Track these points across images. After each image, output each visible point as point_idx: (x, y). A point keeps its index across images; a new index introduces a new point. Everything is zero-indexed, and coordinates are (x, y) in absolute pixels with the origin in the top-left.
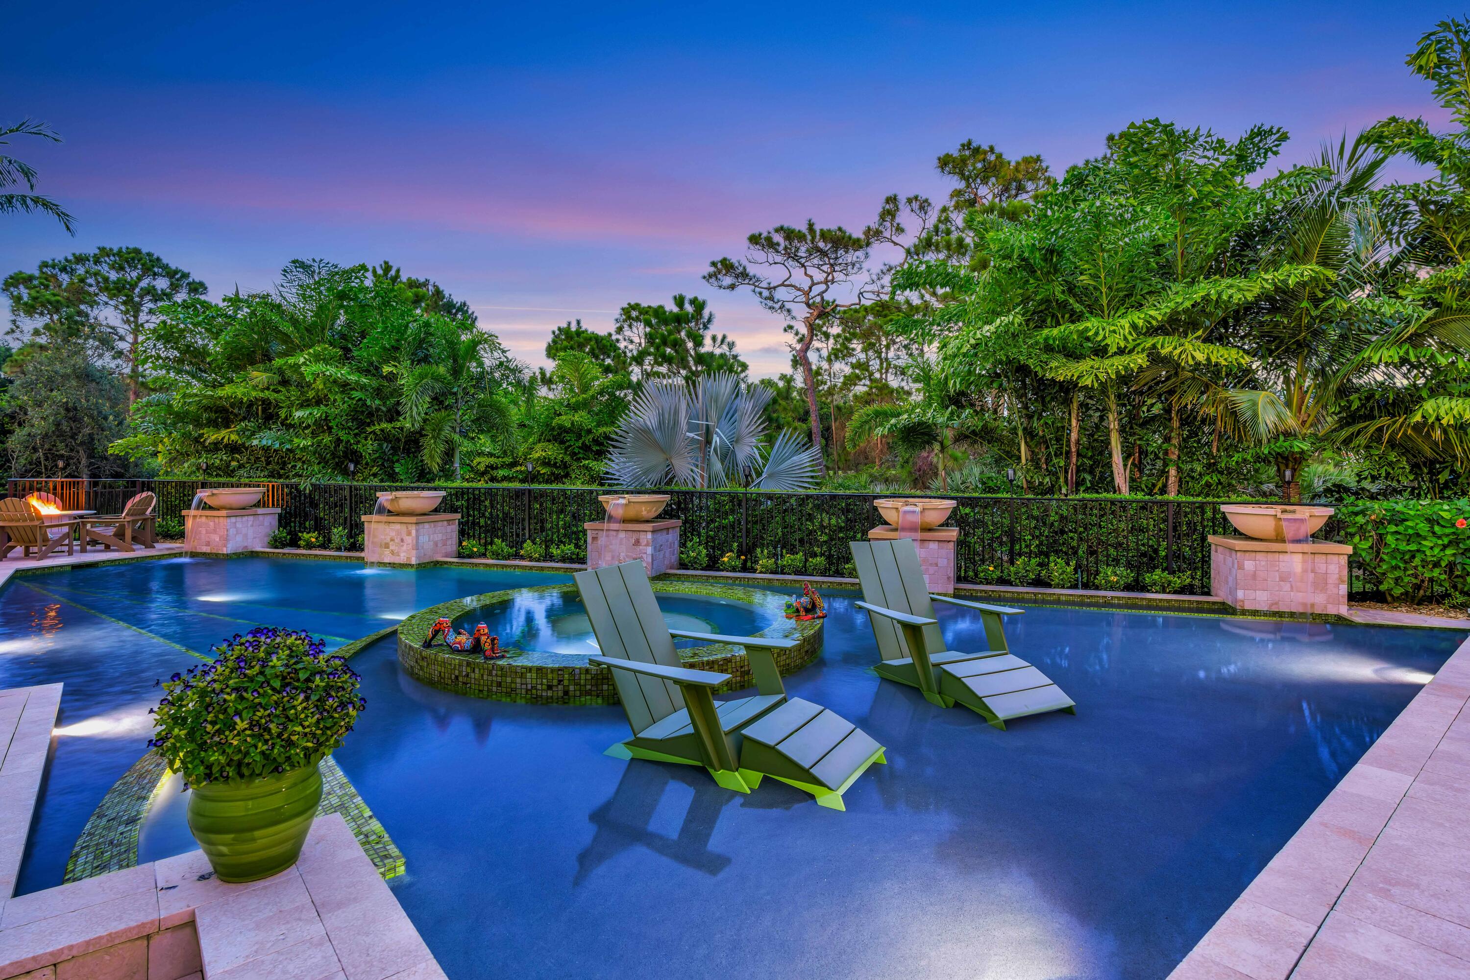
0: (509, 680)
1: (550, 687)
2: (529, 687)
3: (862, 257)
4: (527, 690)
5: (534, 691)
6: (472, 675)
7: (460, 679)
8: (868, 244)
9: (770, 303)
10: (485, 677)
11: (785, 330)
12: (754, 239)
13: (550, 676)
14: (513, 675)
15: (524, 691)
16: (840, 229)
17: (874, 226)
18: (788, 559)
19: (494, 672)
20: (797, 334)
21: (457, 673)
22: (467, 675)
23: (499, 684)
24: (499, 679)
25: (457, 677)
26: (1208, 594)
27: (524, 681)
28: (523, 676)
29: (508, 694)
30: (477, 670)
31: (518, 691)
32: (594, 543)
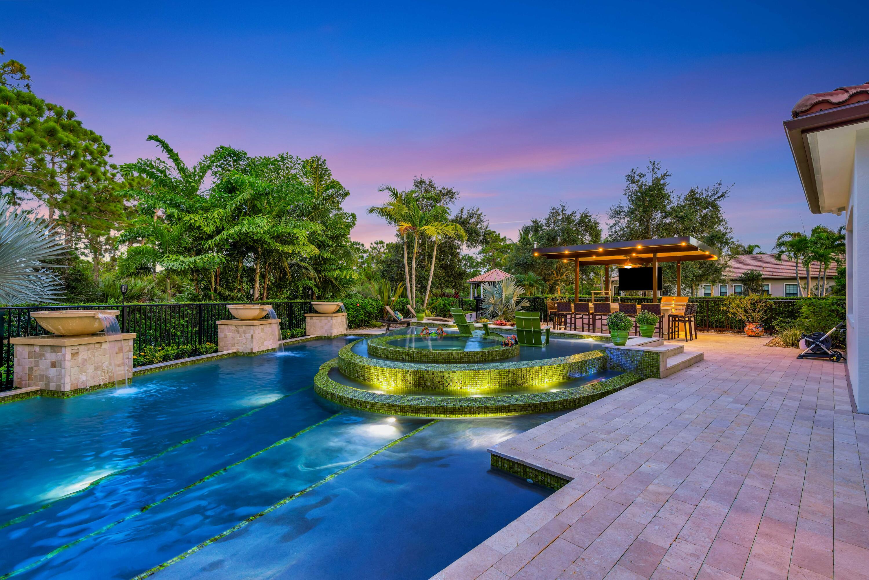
26: (305, 335)
32: (75, 358)
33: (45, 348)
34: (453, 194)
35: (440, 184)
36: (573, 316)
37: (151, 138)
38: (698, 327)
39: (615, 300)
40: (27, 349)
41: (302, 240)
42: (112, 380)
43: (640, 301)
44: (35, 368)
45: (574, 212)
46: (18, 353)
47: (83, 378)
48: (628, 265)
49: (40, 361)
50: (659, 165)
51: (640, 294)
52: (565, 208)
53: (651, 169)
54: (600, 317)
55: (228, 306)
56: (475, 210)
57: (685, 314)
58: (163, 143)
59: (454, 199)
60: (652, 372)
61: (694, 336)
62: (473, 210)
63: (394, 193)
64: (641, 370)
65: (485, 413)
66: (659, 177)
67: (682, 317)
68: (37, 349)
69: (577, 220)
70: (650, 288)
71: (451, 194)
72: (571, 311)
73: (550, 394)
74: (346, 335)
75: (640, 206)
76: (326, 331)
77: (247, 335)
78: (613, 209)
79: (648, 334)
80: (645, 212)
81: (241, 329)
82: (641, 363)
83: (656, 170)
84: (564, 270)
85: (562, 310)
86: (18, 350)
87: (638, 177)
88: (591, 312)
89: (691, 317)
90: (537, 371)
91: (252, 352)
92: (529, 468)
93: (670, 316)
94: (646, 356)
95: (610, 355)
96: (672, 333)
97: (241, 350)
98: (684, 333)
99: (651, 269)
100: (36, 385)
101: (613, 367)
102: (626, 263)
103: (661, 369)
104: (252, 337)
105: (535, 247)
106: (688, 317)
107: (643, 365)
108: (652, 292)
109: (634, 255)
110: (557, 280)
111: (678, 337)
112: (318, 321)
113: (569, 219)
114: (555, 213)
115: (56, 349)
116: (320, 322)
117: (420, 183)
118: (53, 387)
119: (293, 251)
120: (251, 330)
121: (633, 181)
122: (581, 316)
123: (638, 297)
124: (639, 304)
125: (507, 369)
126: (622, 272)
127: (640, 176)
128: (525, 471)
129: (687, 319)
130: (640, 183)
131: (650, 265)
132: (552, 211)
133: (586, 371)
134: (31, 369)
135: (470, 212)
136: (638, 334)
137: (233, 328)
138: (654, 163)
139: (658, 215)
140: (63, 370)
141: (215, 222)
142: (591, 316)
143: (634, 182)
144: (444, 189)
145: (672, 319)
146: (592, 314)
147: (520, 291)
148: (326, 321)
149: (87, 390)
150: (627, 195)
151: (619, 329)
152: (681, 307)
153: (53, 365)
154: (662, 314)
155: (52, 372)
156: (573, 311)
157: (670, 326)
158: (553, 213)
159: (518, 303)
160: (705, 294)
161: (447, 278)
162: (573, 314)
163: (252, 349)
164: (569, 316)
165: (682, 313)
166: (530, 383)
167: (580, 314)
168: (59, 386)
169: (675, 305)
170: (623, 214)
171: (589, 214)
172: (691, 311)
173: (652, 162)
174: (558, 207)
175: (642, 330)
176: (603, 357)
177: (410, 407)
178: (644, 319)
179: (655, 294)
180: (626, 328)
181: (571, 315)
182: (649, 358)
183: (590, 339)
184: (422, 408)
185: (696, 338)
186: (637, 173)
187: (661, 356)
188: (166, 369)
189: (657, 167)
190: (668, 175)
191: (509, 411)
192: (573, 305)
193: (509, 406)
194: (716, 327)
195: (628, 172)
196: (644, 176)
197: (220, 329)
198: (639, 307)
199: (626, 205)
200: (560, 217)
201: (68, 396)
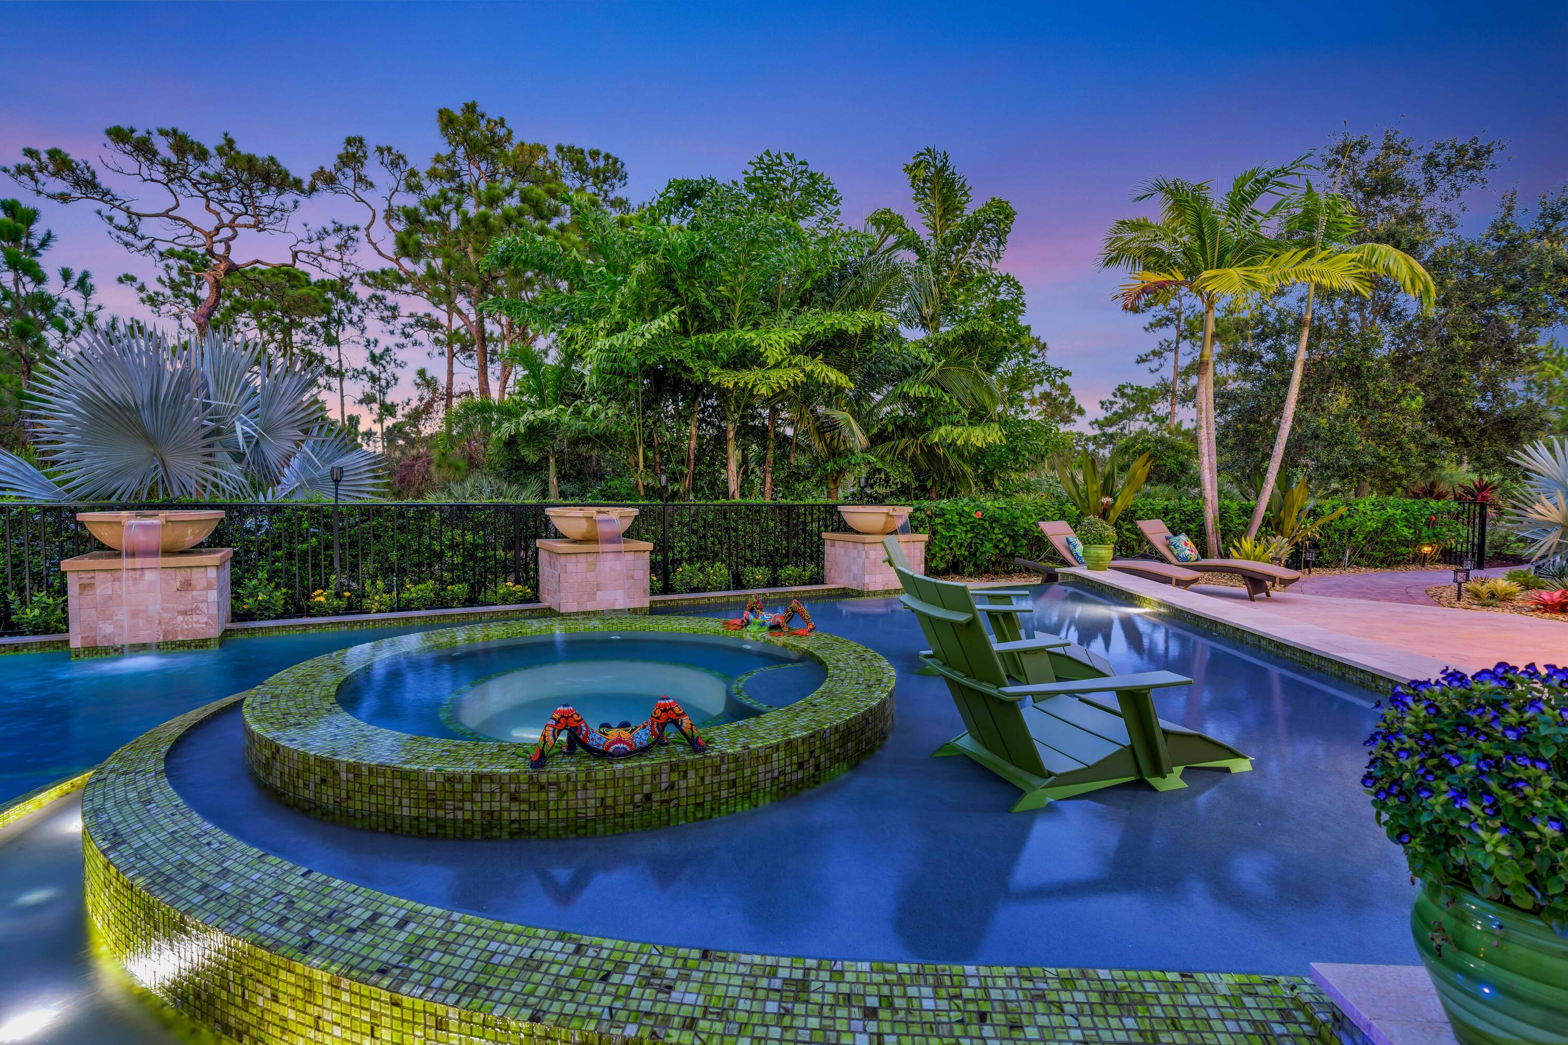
0: (748, 772)
1: (801, 765)
2: (776, 774)
3: (290, 205)
4: (773, 779)
5: (782, 778)
6: (683, 784)
7: (656, 797)
8: (313, 189)
9: (129, 238)
10: (708, 780)
11: (120, 280)
12: (119, 135)
13: (801, 749)
14: (754, 763)
15: (768, 783)
16: (272, 159)
17: (329, 168)
18: (413, 591)
19: (724, 768)
20: (142, 289)
21: (647, 789)
22: (672, 787)
23: (733, 784)
24: (732, 776)
25: (648, 797)
26: (823, 583)
27: (769, 767)
28: (767, 759)
29: (747, 796)
30: (691, 774)
31: (761, 785)
32: (86, 593)
41: (773, 356)
42: (170, 638)
47: (108, 629)
76: (854, 578)
112: (842, 551)
116: (846, 554)
119: (736, 384)
148: (855, 553)
149: (116, 650)
188: (356, 628)
201: (77, 656)
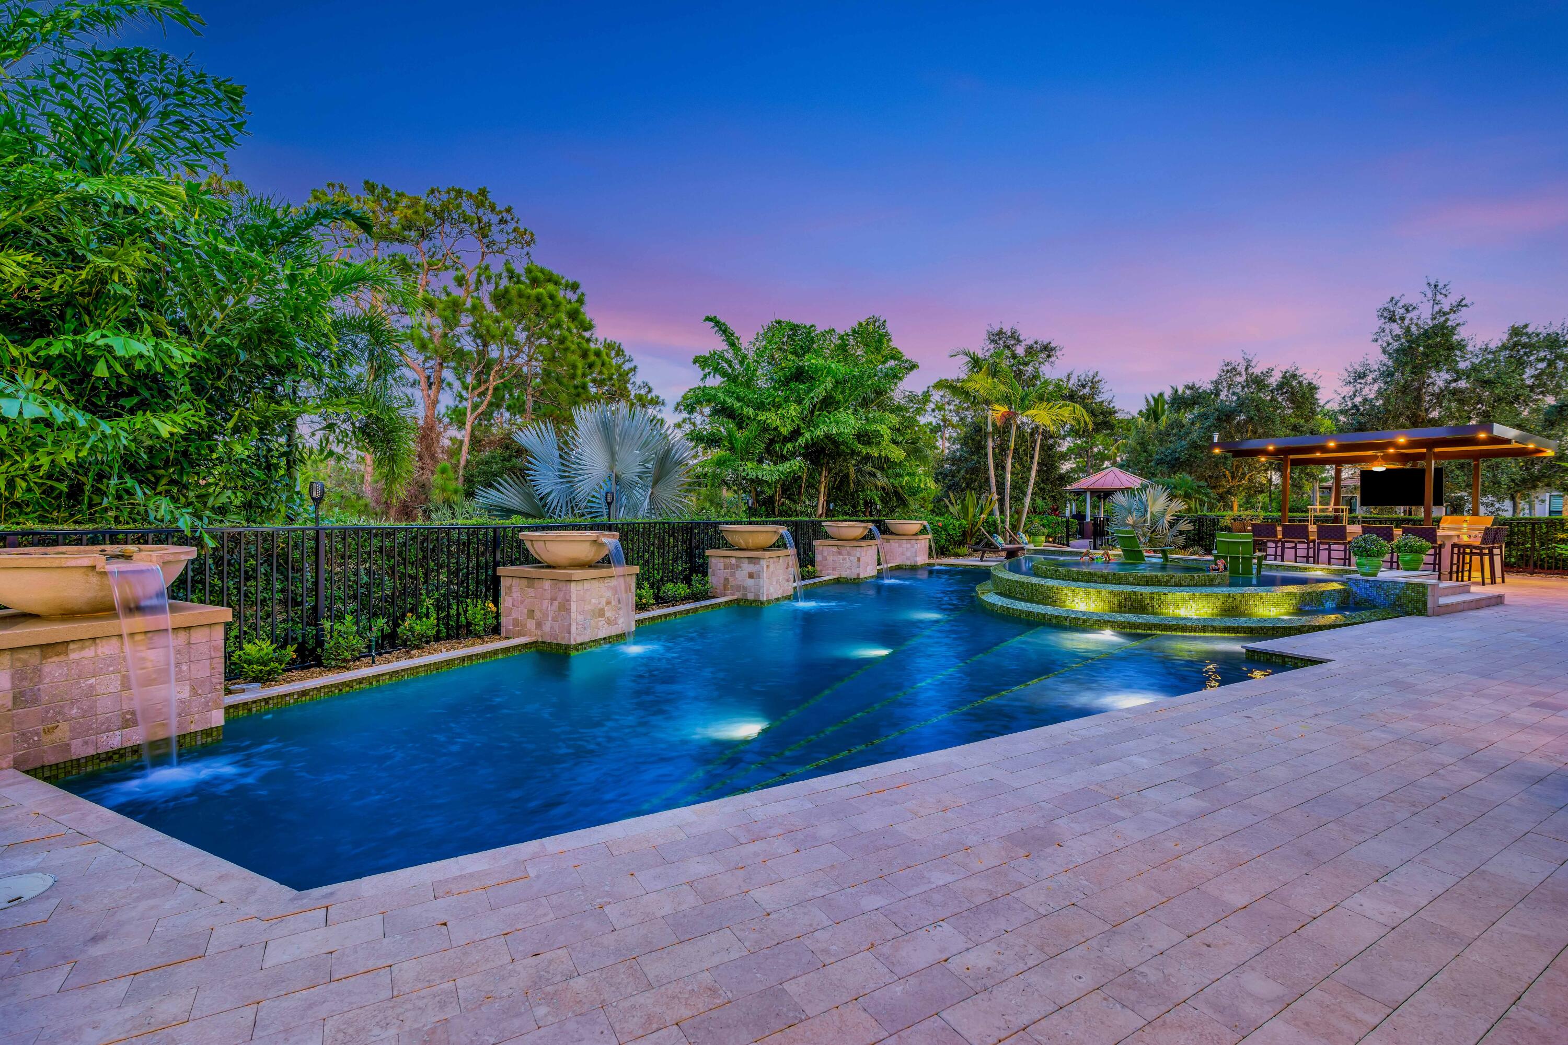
33: (742, 560)
34: (1053, 349)
35: (1029, 336)
36: (1279, 544)
37: (708, 319)
38: (1508, 567)
39: (1353, 521)
40: (722, 560)
43: (1399, 523)
44: (731, 579)
45: (1270, 370)
46: (713, 565)
48: (1378, 465)
49: (737, 572)
50: (1447, 288)
51: (1400, 512)
52: (1253, 364)
53: (1430, 295)
54: (1327, 546)
55: (823, 523)
56: (1091, 374)
57: (1482, 543)
58: (717, 323)
59: (1053, 359)
60: (1416, 608)
61: (1499, 580)
62: (1086, 375)
63: (973, 359)
64: (1400, 606)
65: (1212, 632)
66: (1446, 308)
67: (1476, 547)
68: (733, 561)
69: (1275, 384)
70: (1420, 502)
71: (1048, 350)
72: (1276, 536)
73: (1282, 620)
74: (929, 565)
75: (1406, 363)
76: (908, 559)
77: (851, 558)
78: (1350, 369)
79: (1412, 566)
80: (1415, 373)
81: (844, 551)
82: (1400, 598)
83: (1439, 297)
84: (1246, 469)
85: (1260, 536)
86: (713, 562)
87: (1403, 311)
88: (1311, 538)
89: (1493, 548)
90: (1261, 598)
91: (858, 578)
92: (1289, 657)
93: (1453, 546)
94: (1408, 589)
95: (1354, 588)
96: (1457, 572)
97: (844, 575)
98: (1479, 574)
99: (1422, 472)
100: (732, 594)
101: (1358, 603)
102: (1376, 463)
103: (1430, 605)
104: (859, 559)
105: (1216, 441)
106: (1488, 548)
107: (1404, 600)
108: (1423, 509)
109: (1391, 451)
110: (1233, 487)
111: (1469, 580)
112: (897, 545)
113: (1258, 382)
114: (1231, 370)
115: (754, 561)
116: (900, 546)
117: (997, 336)
118: (750, 596)
120: (858, 553)
121: (1392, 319)
122: (1293, 545)
123: (1395, 516)
124: (1397, 527)
125: (1227, 593)
126: (1367, 476)
127: (1407, 310)
128: (1284, 661)
129: (1487, 551)
130: (1407, 322)
131: (1422, 464)
132: (1225, 368)
133: (1322, 603)
134: (726, 579)
135: (1082, 378)
136: (1395, 565)
137: (835, 549)
138: (1436, 286)
139: (1439, 379)
140: (761, 581)
141: (793, 421)
142: (1311, 545)
143: (1395, 321)
144: (1036, 343)
145: (1459, 550)
146: (1314, 541)
147: (1178, 506)
148: (909, 545)
150: (1380, 342)
151: (1369, 556)
152: (1477, 533)
153: (751, 576)
154: (1439, 542)
155: (750, 582)
156: (1280, 536)
157: (1455, 561)
158: (1228, 371)
159: (1172, 525)
160: (1551, 512)
161: (1042, 485)
162: (1280, 540)
163: (858, 575)
164: (1270, 544)
165: (1478, 542)
166: (1254, 610)
167: (1293, 542)
168: (757, 595)
169: (1469, 529)
170: (1369, 379)
171: (1299, 373)
172: (1495, 538)
173: (1433, 283)
174: (1238, 360)
175: (1403, 561)
176: (1345, 590)
177: (1129, 623)
178: (1406, 545)
179: (1428, 512)
180: (1379, 554)
181: (1276, 542)
182: (1413, 592)
183: (1317, 572)
184: (1141, 624)
185: (1503, 582)
186: (1400, 304)
187: (1429, 589)
189: (1443, 291)
190: (1466, 306)
191: (1238, 632)
192: (1279, 529)
193: (1238, 627)
194: (1550, 568)
195: (1383, 302)
196: (1414, 308)
197: (818, 549)
198: (1397, 531)
199: (1376, 358)
200: (1241, 379)
